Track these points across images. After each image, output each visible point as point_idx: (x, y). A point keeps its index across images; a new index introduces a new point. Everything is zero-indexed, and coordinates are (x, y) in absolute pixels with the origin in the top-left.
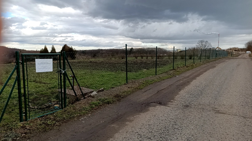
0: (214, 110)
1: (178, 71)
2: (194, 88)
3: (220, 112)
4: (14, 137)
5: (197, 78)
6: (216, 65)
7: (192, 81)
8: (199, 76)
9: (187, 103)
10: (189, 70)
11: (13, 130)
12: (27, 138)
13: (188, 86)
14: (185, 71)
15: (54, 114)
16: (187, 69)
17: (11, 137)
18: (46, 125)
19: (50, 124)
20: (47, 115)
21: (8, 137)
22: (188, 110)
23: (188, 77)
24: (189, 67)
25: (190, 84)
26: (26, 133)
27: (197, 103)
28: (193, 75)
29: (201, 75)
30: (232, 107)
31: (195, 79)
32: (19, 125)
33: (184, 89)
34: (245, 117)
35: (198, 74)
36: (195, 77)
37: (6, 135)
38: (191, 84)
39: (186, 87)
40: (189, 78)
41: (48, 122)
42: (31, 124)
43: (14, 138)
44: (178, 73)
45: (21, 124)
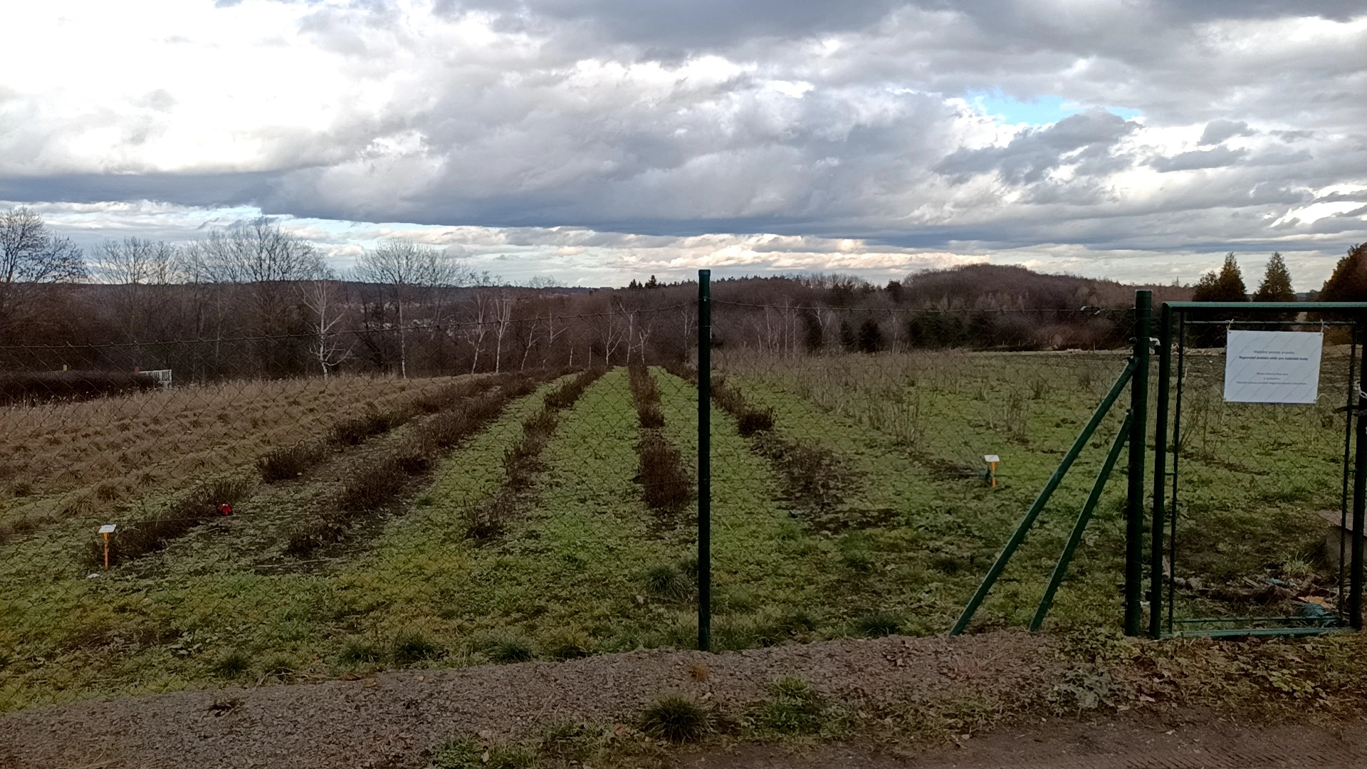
4: (1105, 696)
11: (1099, 660)
12: (1166, 719)
15: (1308, 647)
17: (1091, 689)
18: (1265, 689)
19: (1286, 689)
20: (1264, 639)
21: (1081, 685)
26: (1157, 695)
32: (1126, 649)
37: (1070, 674)
41: (1276, 678)
42: (1180, 660)
43: (1104, 700)
45: (1129, 645)
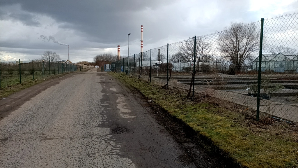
0: (41, 137)
1: (6, 92)
2: (24, 112)
3: (48, 137)
5: (31, 99)
6: (60, 81)
7: (24, 104)
8: (35, 96)
9: (7, 135)
10: (24, 89)
13: (16, 111)
14: (18, 91)
16: (22, 87)
22: (4, 145)
23: (20, 98)
24: (24, 86)
25: (19, 108)
27: (22, 132)
28: (28, 95)
29: (38, 94)
30: (62, 129)
31: (29, 100)
33: (9, 115)
34: (73, 137)
35: (34, 93)
36: (29, 98)
38: (21, 107)
39: (13, 112)
40: (20, 100)
44: (6, 93)
